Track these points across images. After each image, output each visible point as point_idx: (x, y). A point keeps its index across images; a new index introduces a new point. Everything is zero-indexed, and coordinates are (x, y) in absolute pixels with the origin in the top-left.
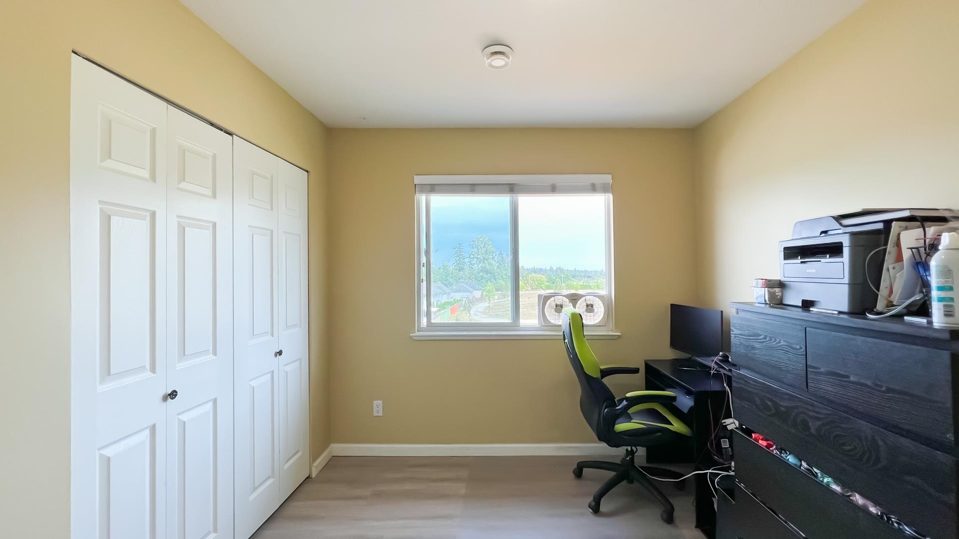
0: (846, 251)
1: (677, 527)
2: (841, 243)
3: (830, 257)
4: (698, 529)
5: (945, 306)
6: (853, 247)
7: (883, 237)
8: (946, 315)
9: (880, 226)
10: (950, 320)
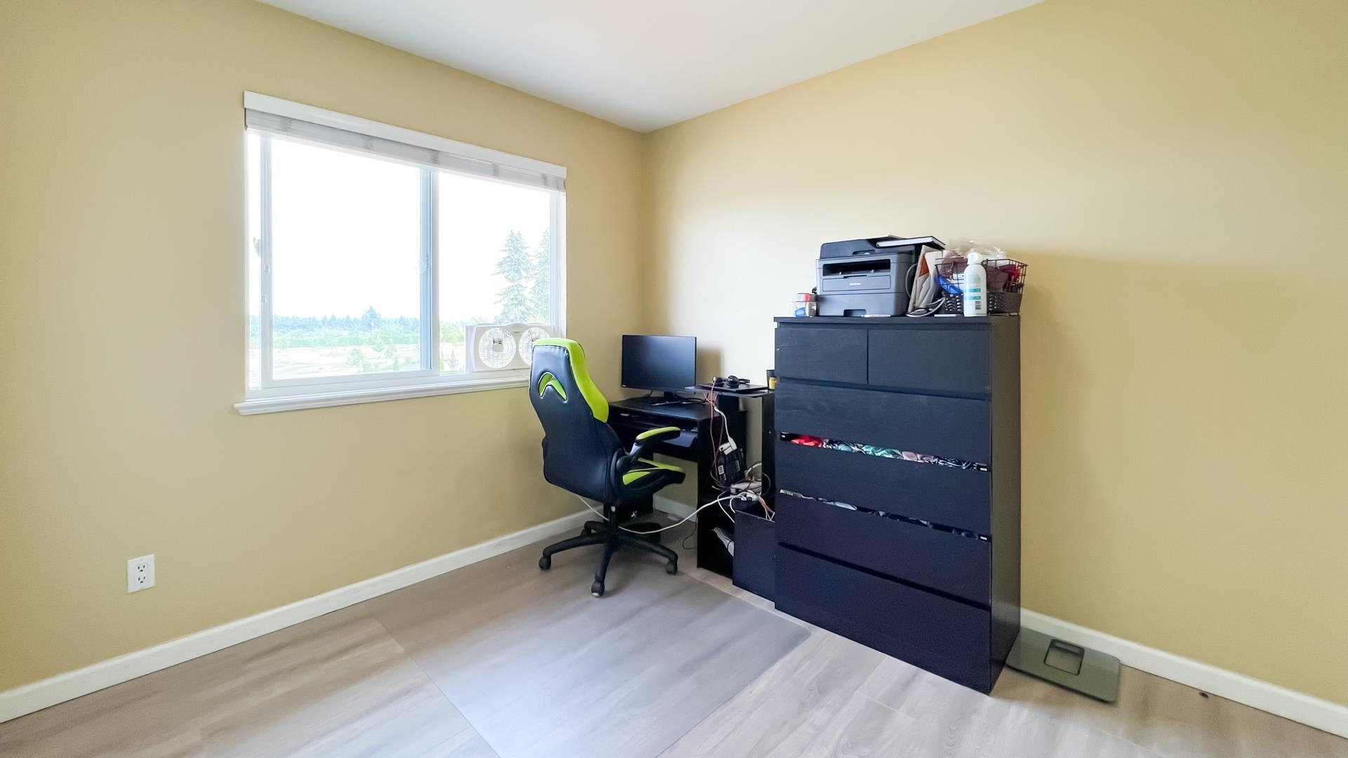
0: (893, 267)
1: (682, 574)
2: (889, 260)
3: (875, 272)
4: (701, 569)
5: (976, 302)
6: (899, 263)
7: (914, 256)
8: (977, 308)
9: (913, 248)
10: (978, 311)
